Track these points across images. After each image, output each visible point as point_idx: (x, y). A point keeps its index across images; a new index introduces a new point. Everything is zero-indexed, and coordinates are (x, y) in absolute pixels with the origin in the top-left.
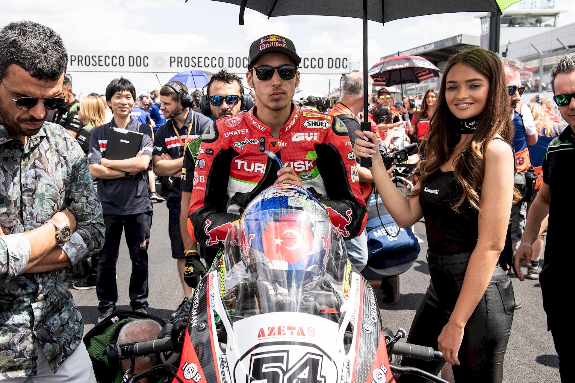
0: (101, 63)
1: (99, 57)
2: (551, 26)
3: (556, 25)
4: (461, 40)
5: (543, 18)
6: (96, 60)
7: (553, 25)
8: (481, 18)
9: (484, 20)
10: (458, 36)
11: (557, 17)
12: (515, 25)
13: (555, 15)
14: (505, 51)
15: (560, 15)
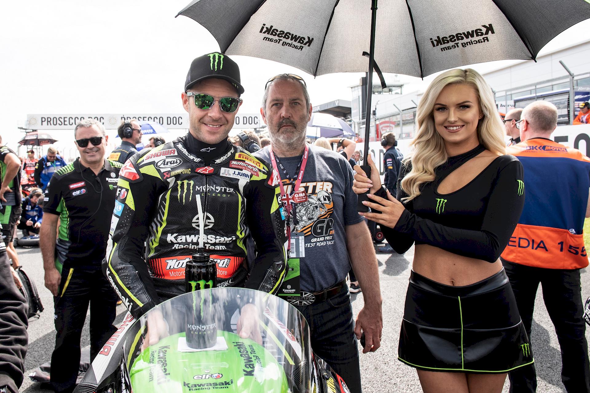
0: (66, 123)
1: (64, 118)
2: (398, 93)
3: (402, 93)
4: (338, 104)
5: (393, 88)
6: (62, 120)
7: (400, 93)
8: (352, 88)
9: (353, 89)
10: (336, 100)
11: (402, 88)
12: (375, 93)
13: (401, 86)
14: (374, 110)
15: (404, 86)
